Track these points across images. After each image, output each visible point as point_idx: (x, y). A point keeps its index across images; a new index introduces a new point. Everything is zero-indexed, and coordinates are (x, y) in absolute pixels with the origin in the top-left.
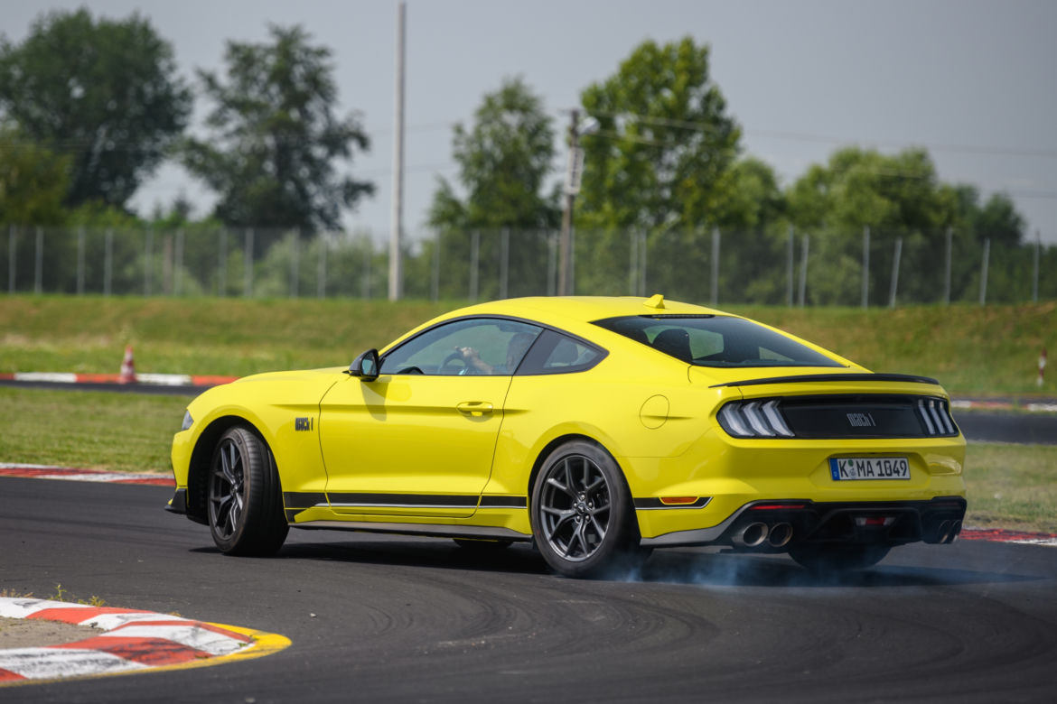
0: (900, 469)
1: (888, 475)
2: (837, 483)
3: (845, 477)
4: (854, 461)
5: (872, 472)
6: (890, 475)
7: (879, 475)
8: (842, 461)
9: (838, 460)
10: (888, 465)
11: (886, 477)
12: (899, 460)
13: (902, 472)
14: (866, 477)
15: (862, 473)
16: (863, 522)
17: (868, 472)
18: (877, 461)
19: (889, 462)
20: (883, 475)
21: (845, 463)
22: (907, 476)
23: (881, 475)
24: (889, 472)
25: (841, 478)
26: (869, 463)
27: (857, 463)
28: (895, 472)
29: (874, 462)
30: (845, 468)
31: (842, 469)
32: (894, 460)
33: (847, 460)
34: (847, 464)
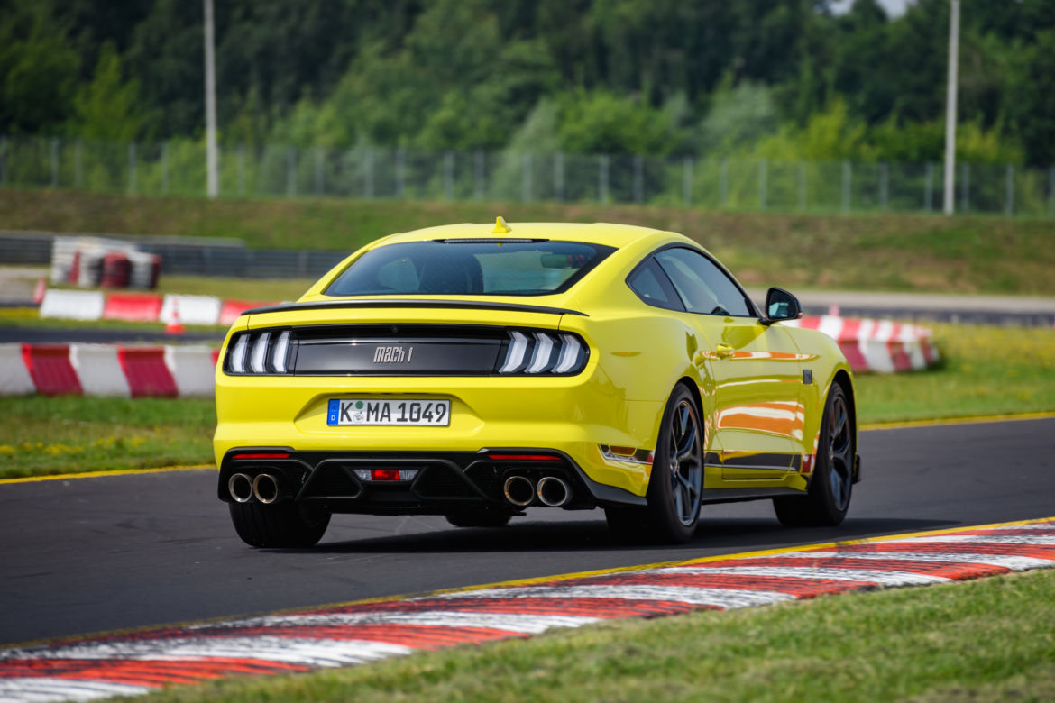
0: (434, 414)
1: (412, 419)
2: (334, 429)
3: (345, 421)
4: (365, 403)
5: (388, 416)
6: (418, 420)
7: (398, 420)
8: (347, 403)
9: (341, 402)
10: (416, 408)
11: (409, 422)
12: (435, 403)
13: (436, 417)
14: (379, 422)
15: (372, 417)
16: (364, 475)
17: (383, 416)
18: (400, 403)
19: (419, 405)
20: (406, 420)
21: (351, 404)
22: (444, 421)
23: (403, 419)
24: (415, 416)
25: (340, 423)
26: (387, 405)
27: (369, 405)
28: (424, 417)
29: (394, 405)
30: (349, 412)
31: (345, 412)
32: (427, 403)
33: (355, 402)
34: (354, 406)
